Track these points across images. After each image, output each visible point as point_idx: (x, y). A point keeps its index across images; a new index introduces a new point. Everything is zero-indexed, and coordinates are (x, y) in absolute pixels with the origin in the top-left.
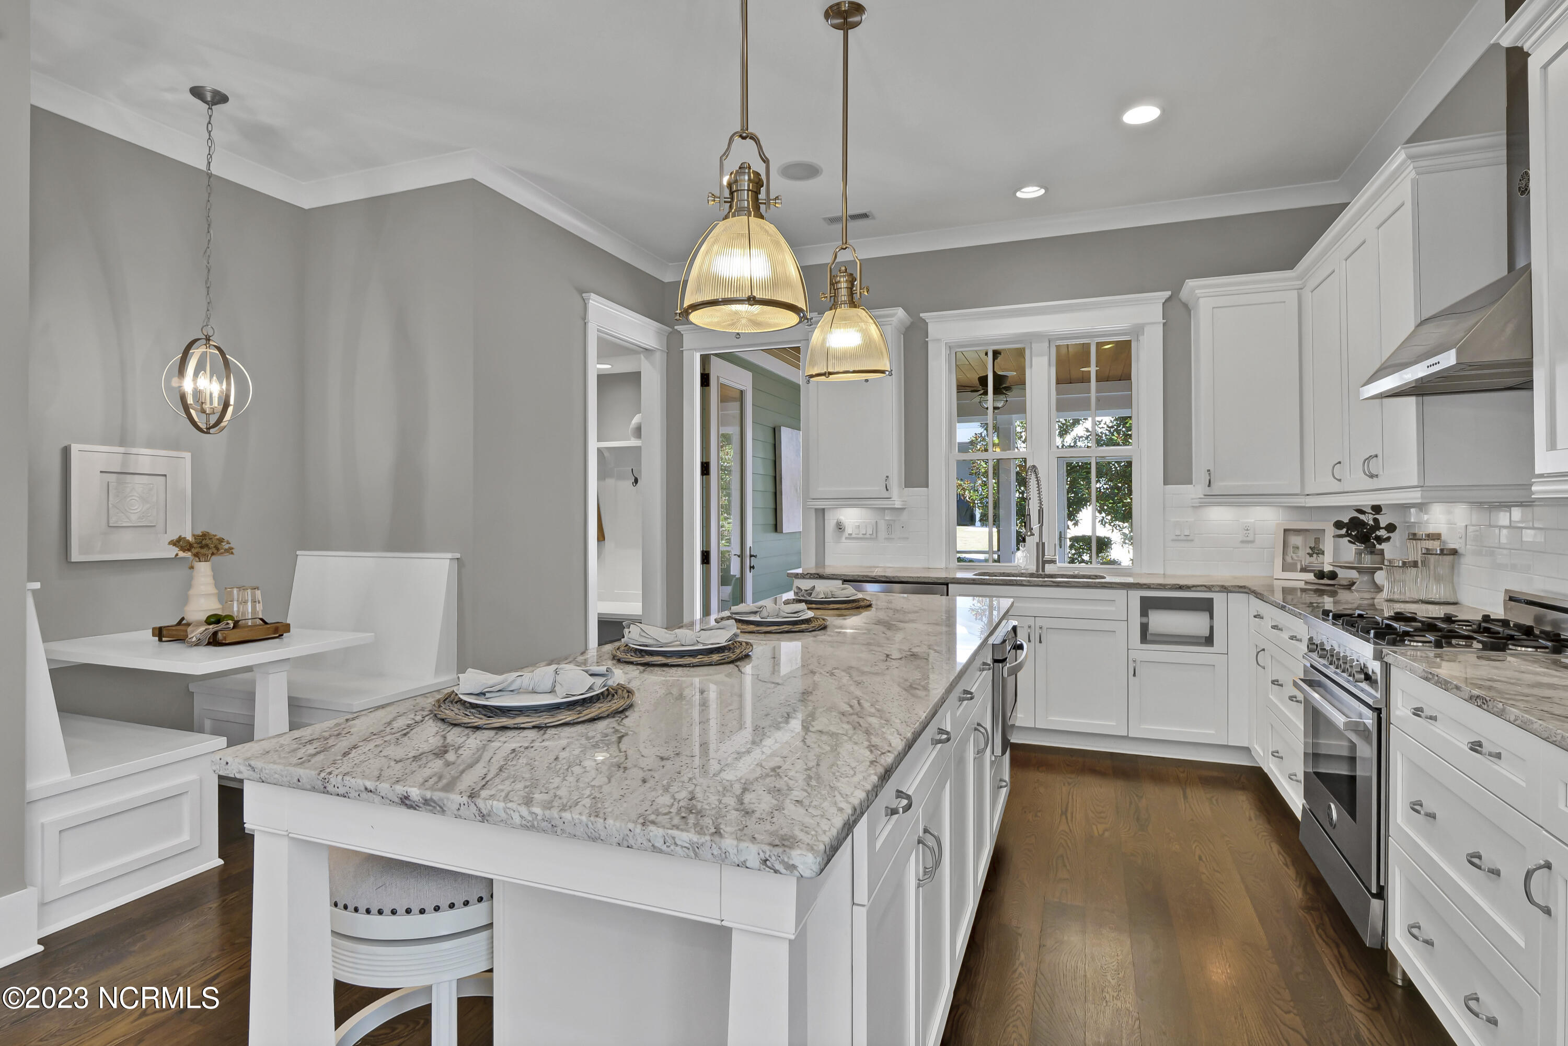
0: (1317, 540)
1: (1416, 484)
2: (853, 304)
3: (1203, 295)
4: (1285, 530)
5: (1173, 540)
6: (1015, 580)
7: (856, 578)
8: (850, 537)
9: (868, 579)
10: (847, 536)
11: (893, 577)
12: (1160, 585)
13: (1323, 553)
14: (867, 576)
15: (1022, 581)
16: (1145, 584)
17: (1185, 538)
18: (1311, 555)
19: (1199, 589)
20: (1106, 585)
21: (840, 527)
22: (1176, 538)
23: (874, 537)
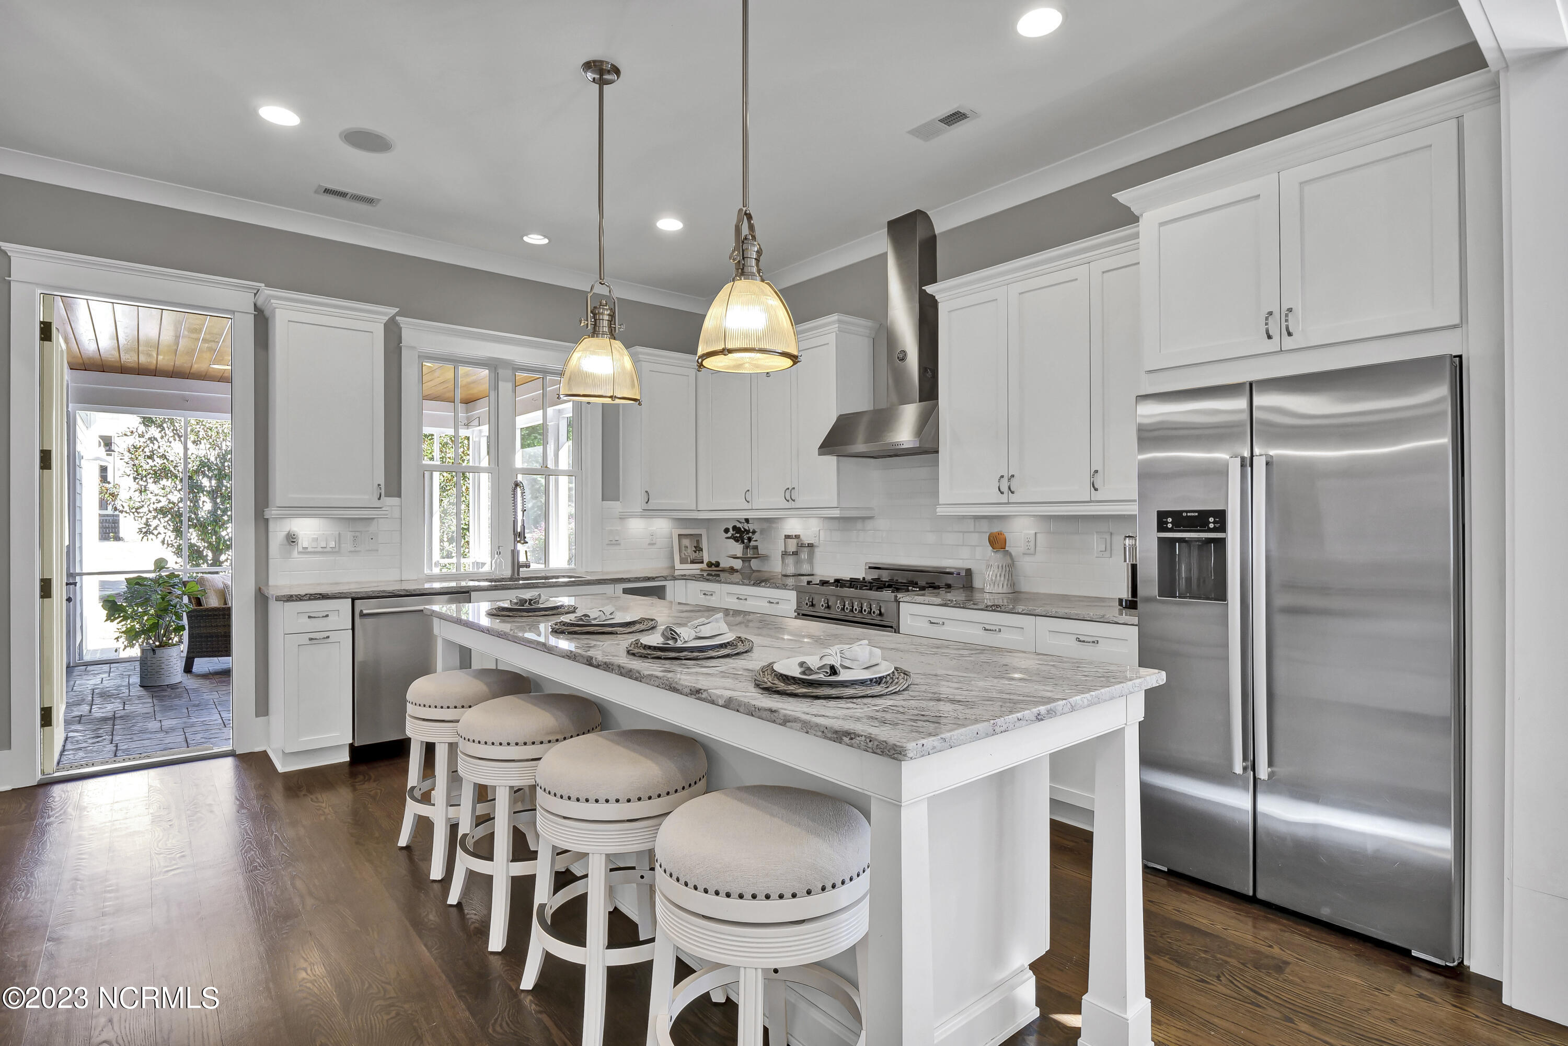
0: (698, 542)
1: (836, 506)
2: (613, 336)
3: (644, 360)
4: (679, 535)
5: (608, 544)
6: (532, 583)
7: (371, 594)
8: (305, 551)
9: (383, 594)
10: (300, 549)
11: (414, 590)
12: (636, 578)
13: (702, 550)
14: (384, 591)
15: (537, 583)
16: (627, 579)
17: (615, 542)
18: (695, 552)
19: (659, 579)
20: (601, 581)
21: (291, 539)
22: (609, 542)
23: (336, 551)
